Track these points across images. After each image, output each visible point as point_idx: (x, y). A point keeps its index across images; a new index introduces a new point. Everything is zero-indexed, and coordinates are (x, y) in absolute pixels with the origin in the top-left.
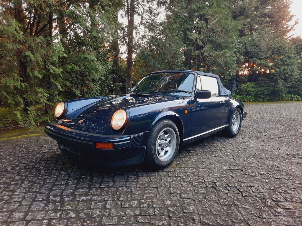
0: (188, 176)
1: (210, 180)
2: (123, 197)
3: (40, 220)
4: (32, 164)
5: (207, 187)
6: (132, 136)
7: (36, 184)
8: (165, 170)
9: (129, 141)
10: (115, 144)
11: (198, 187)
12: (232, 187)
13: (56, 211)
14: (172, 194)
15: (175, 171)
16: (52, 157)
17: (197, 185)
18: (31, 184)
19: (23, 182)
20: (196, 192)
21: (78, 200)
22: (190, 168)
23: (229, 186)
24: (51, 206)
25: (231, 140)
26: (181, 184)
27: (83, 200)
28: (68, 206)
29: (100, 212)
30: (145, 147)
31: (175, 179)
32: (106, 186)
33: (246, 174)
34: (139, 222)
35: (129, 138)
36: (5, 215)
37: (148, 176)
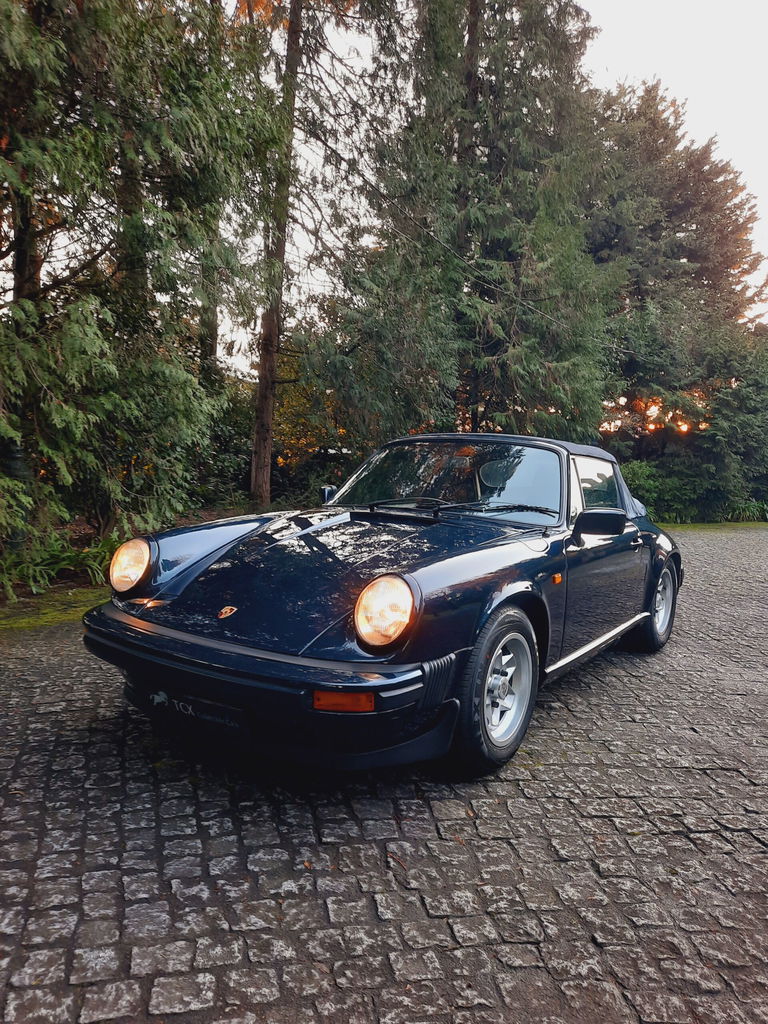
0: (585, 795)
1: (659, 808)
2: (415, 878)
3: (181, 973)
4: (34, 759)
5: (662, 833)
6: (426, 667)
7: (95, 838)
8: (503, 775)
9: (420, 685)
10: (384, 695)
11: (634, 835)
12: (735, 831)
13: (218, 936)
14: (565, 861)
15: (534, 777)
16: (92, 731)
17: (629, 826)
18: (75, 836)
19: (43, 833)
20: (637, 850)
21: (272, 892)
22: (577, 765)
23: (727, 829)
24: (192, 922)
25: (655, 663)
26: (577, 823)
27: (290, 894)
28: (253, 919)
29: (369, 934)
30: (458, 702)
31: (550, 807)
32: (340, 837)
33: (755, 785)
34: (510, 967)
35: (419, 673)
36: (51, 962)
37: (457, 796)
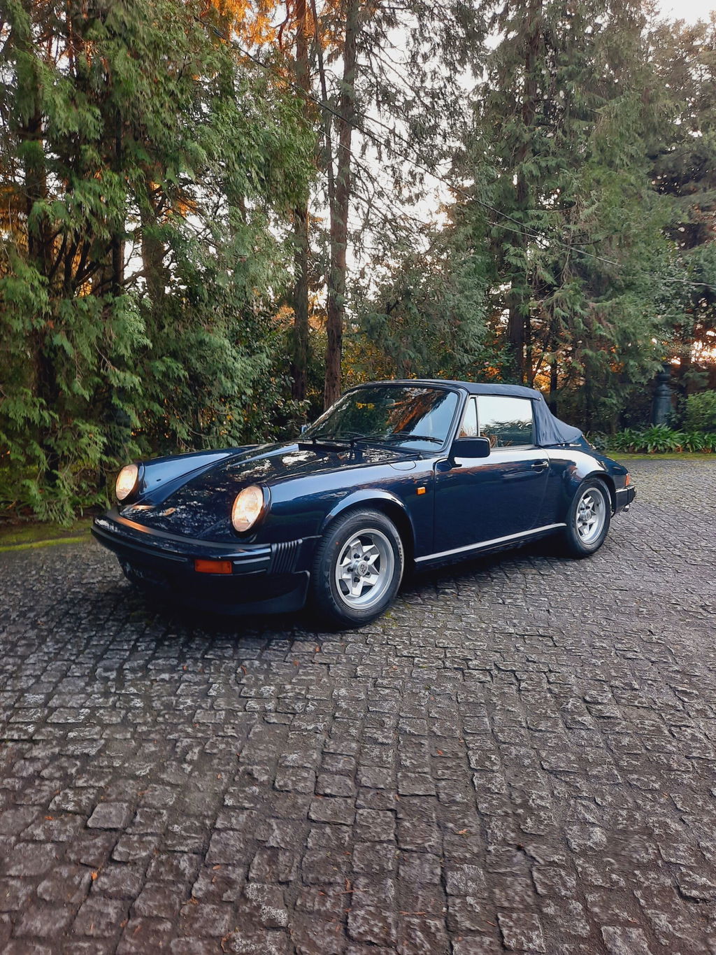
0: (411, 644)
1: (458, 654)
2: (247, 679)
3: (74, 708)
4: (62, 607)
5: (445, 668)
6: (274, 547)
7: (70, 647)
8: (361, 630)
9: (268, 558)
10: (236, 563)
11: (422, 667)
12: (503, 670)
13: (106, 694)
14: (356, 677)
15: (384, 633)
16: (107, 594)
17: (424, 663)
18: (60, 645)
19: (43, 641)
20: (414, 675)
21: (153, 678)
22: (424, 627)
23: (499, 669)
24: (97, 686)
25: (572, 567)
26: (386, 659)
27: (163, 680)
28: (132, 689)
29: (193, 701)
30: (308, 573)
31: (376, 649)
32: (218, 656)
33: (556, 646)
34: (267, 722)
35: (269, 550)
36: (10, 697)
37: (317, 640)
